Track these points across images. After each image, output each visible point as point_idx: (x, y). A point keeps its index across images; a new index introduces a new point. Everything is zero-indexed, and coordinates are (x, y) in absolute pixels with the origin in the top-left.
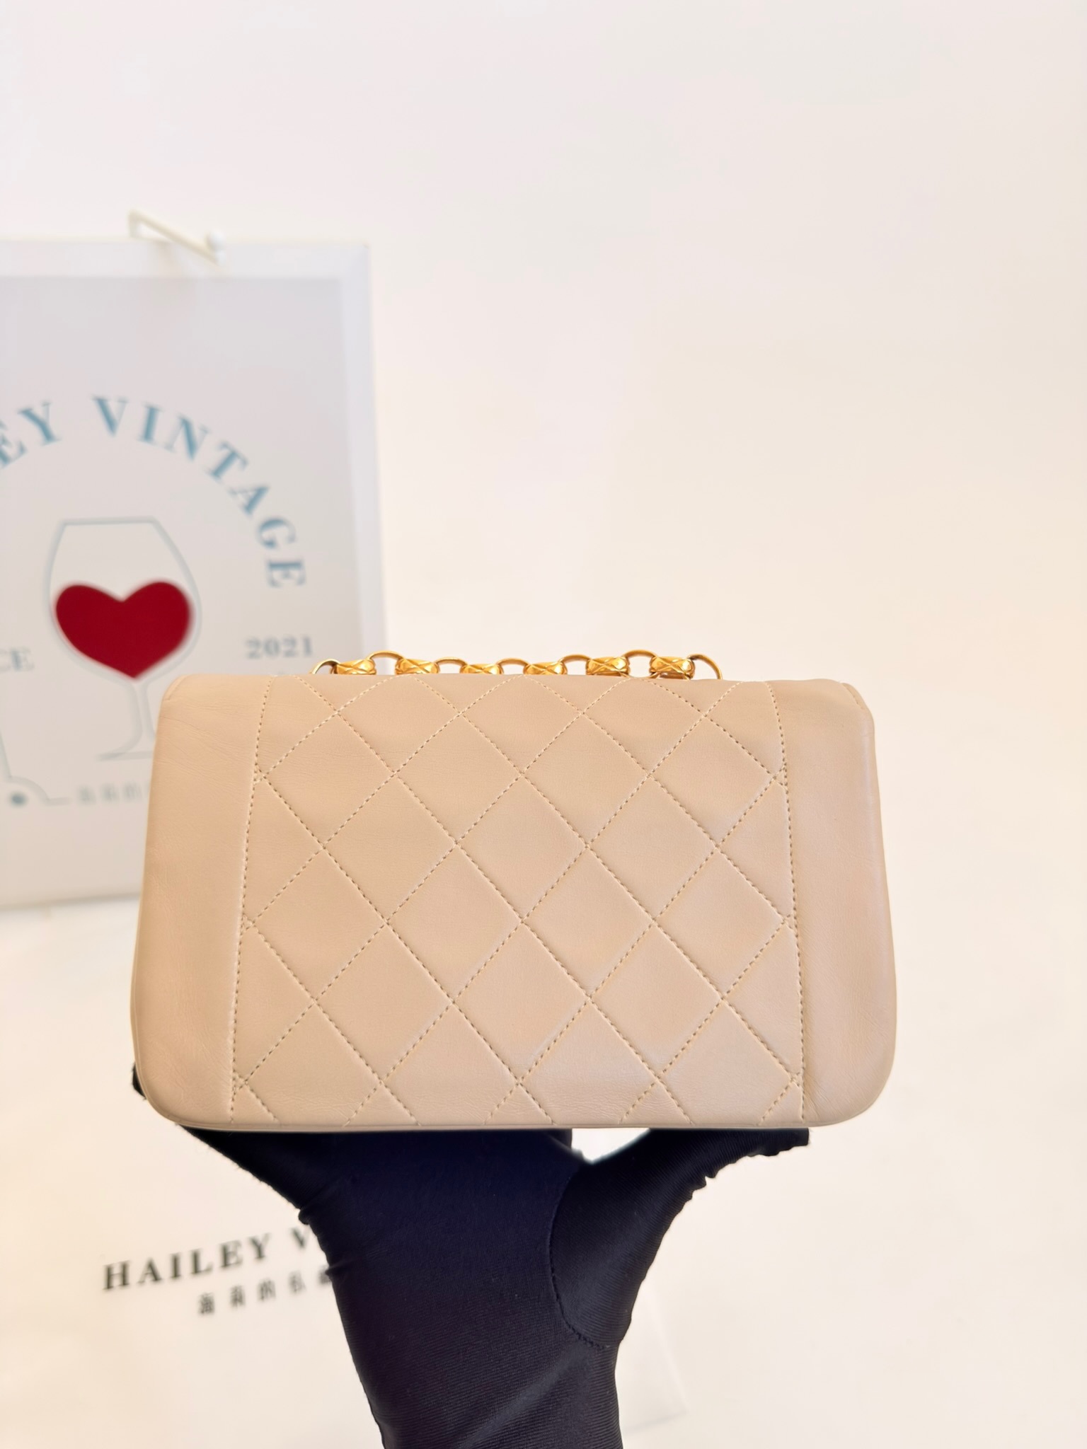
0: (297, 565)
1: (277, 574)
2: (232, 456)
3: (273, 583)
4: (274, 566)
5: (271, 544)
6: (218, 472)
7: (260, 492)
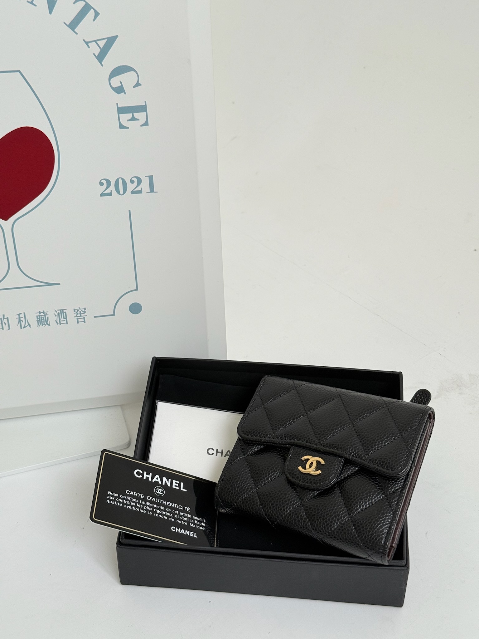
0: (143, 109)
1: (125, 118)
2: (87, 8)
3: (122, 127)
4: (122, 110)
5: (120, 90)
6: (73, 25)
7: (111, 41)
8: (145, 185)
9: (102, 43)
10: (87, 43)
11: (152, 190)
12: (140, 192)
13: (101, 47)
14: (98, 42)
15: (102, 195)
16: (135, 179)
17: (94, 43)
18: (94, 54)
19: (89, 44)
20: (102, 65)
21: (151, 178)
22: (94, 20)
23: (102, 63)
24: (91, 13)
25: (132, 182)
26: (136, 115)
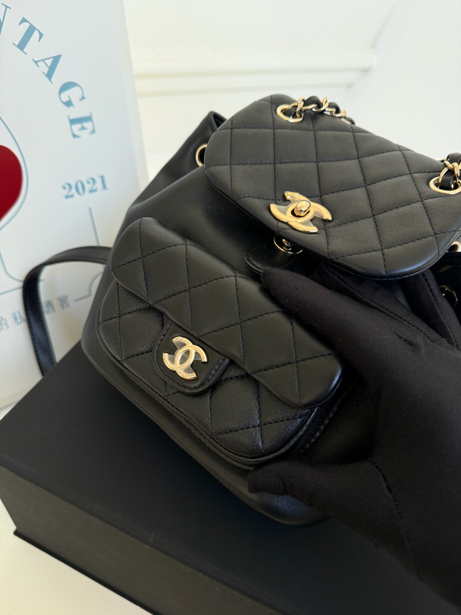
8: (99, 184)
9: (49, 62)
10: (36, 62)
11: (104, 187)
12: (95, 190)
13: (49, 65)
14: (45, 61)
15: (67, 197)
16: (91, 181)
17: (42, 62)
18: (44, 73)
19: (38, 63)
20: (52, 82)
21: (102, 178)
22: (39, 41)
23: (52, 80)
24: (36, 35)
25: (88, 182)
26: (86, 125)
